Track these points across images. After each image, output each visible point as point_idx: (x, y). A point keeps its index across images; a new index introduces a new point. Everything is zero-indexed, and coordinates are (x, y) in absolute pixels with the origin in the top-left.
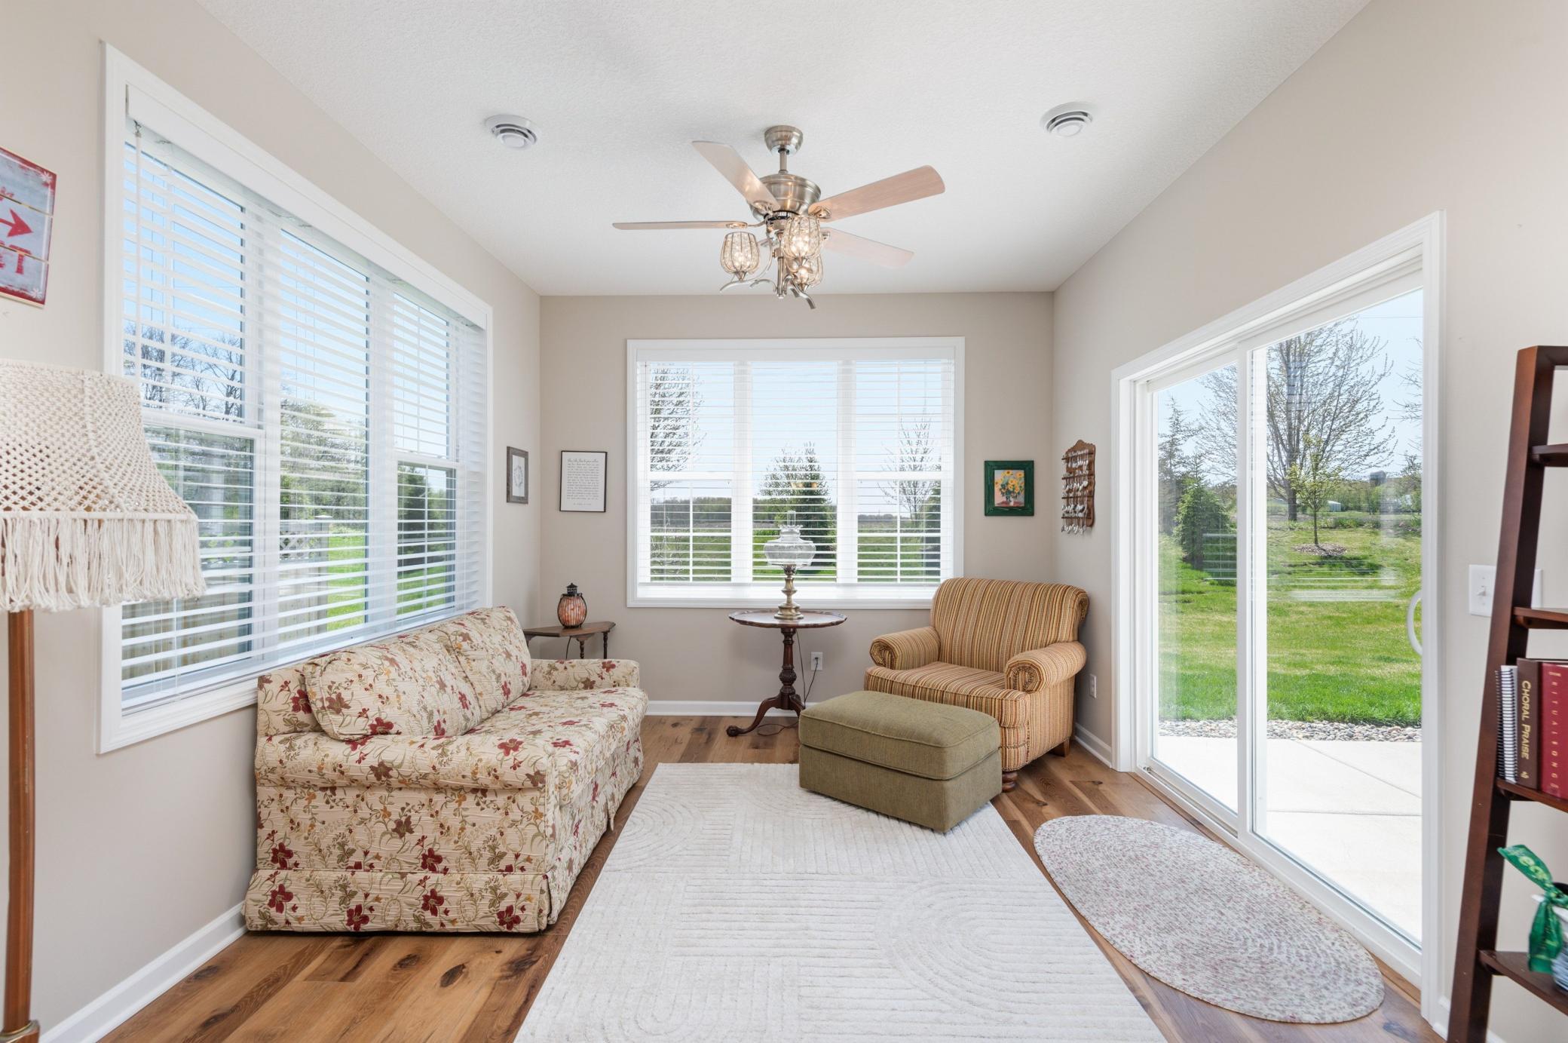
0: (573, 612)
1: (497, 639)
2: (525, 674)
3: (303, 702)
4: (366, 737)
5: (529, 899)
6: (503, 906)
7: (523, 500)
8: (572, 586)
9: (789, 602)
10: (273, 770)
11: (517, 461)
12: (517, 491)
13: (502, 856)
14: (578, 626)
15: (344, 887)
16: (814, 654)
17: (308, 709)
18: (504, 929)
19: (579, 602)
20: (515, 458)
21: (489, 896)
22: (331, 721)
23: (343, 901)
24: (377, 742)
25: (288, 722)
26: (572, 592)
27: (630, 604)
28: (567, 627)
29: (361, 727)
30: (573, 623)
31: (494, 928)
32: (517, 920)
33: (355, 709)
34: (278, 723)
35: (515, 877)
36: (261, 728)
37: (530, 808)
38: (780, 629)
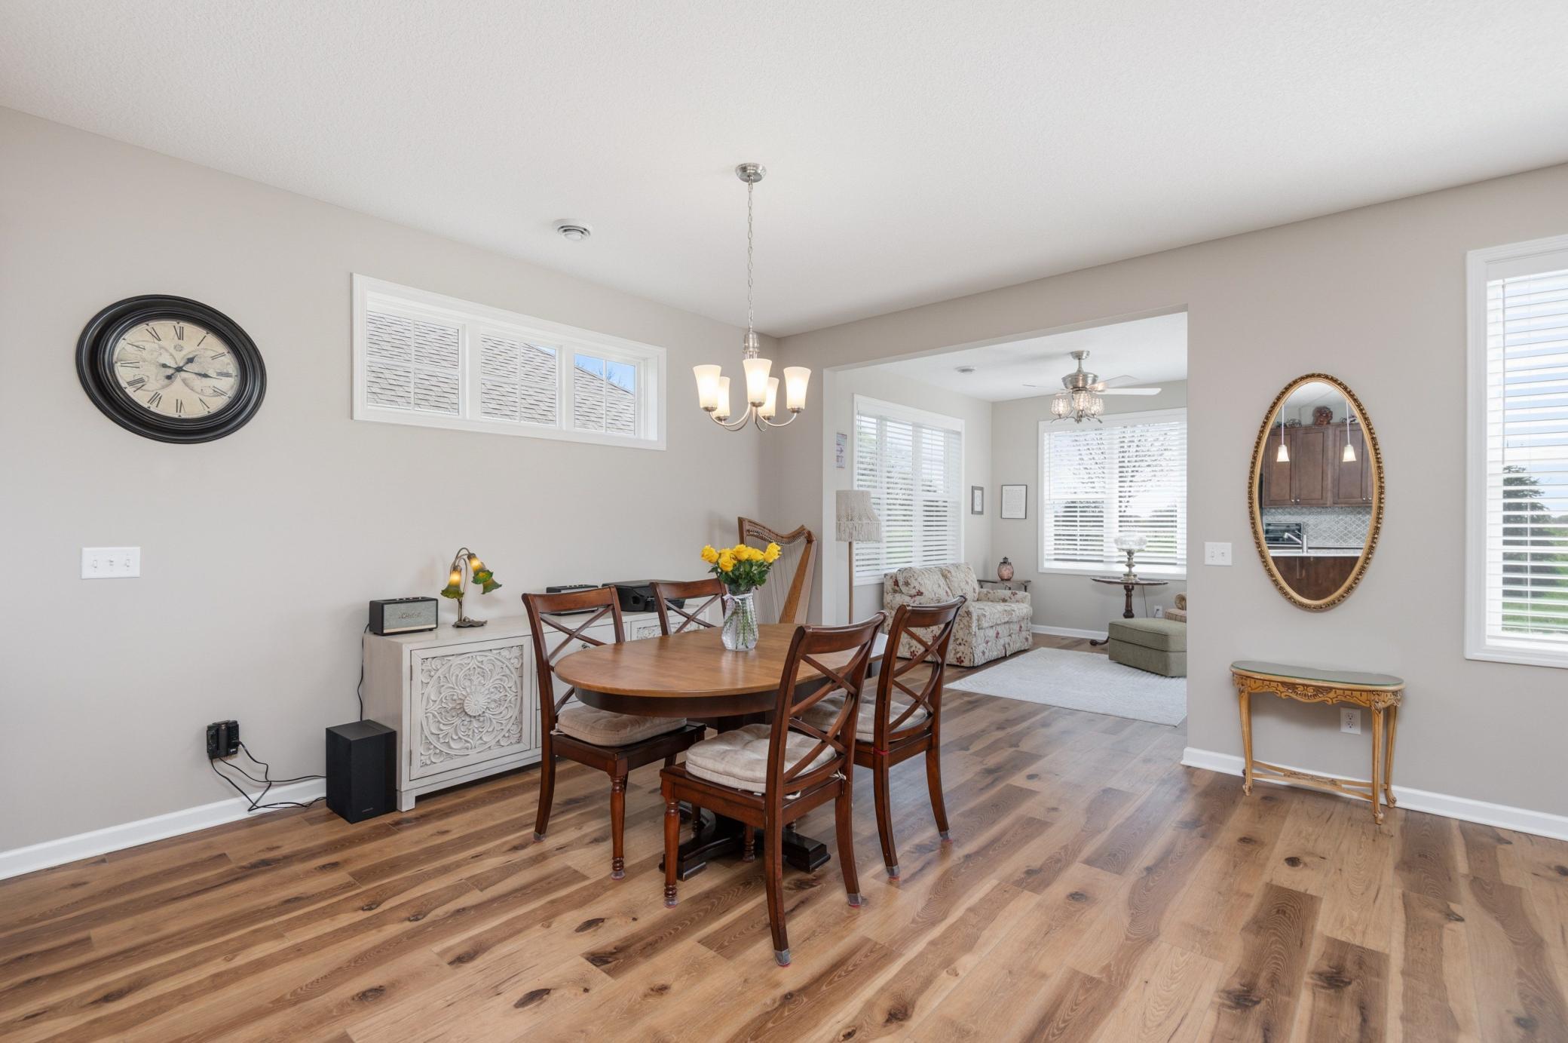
0: (1006, 573)
1: (962, 575)
2: (975, 592)
3: (896, 583)
4: (915, 596)
5: (966, 654)
6: (958, 656)
7: (981, 513)
8: (1005, 558)
9: (1130, 571)
10: (889, 603)
11: (978, 493)
12: (978, 508)
13: (958, 639)
14: (1008, 580)
15: (909, 644)
16: (1156, 607)
17: (898, 586)
18: (958, 664)
19: (1009, 567)
20: (976, 491)
21: (954, 652)
22: (904, 589)
23: (909, 649)
24: (918, 598)
25: (893, 589)
26: (1005, 562)
27: (1040, 571)
28: (1002, 580)
29: (913, 592)
30: (1006, 578)
31: (955, 663)
32: (963, 661)
33: (912, 586)
34: (890, 589)
35: (962, 648)
36: (885, 590)
37: (966, 624)
38: (1122, 586)
